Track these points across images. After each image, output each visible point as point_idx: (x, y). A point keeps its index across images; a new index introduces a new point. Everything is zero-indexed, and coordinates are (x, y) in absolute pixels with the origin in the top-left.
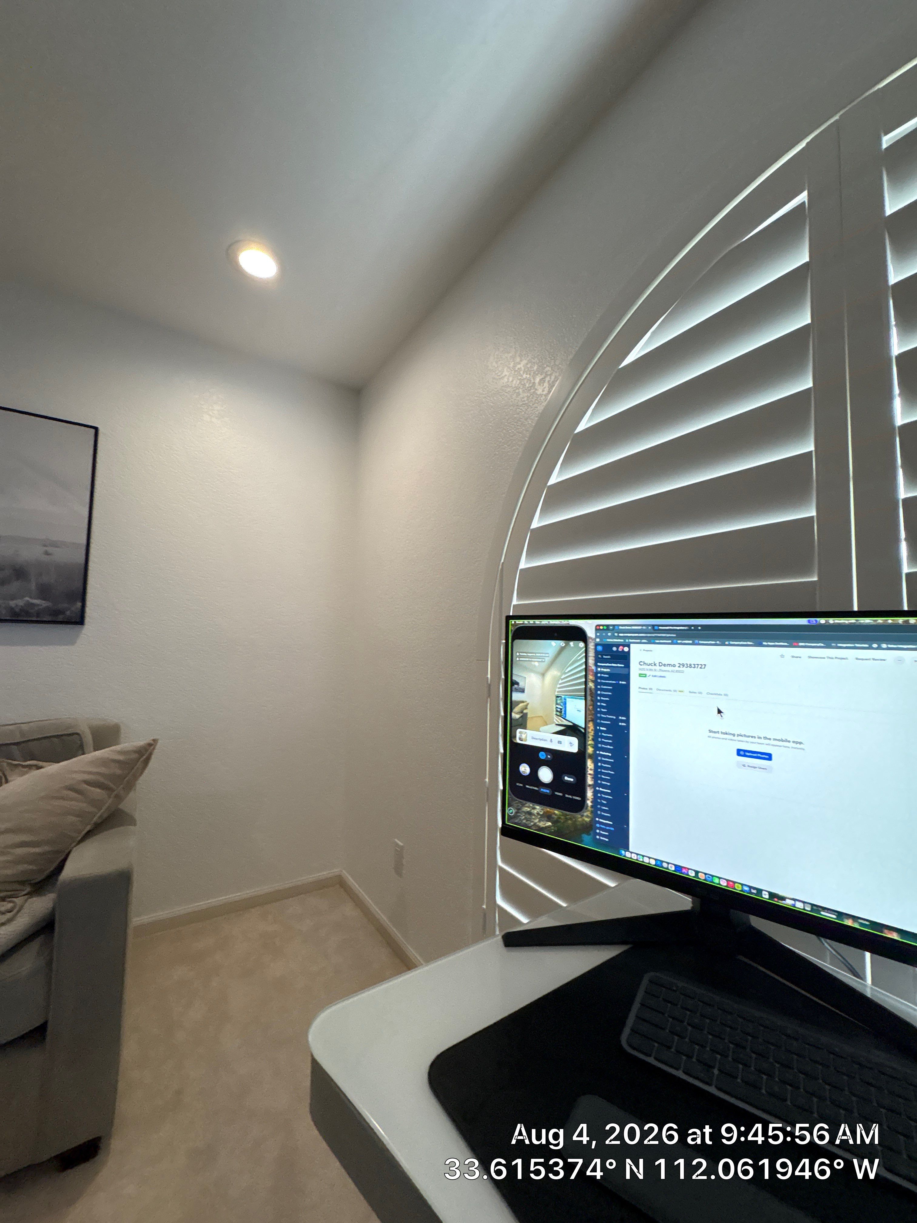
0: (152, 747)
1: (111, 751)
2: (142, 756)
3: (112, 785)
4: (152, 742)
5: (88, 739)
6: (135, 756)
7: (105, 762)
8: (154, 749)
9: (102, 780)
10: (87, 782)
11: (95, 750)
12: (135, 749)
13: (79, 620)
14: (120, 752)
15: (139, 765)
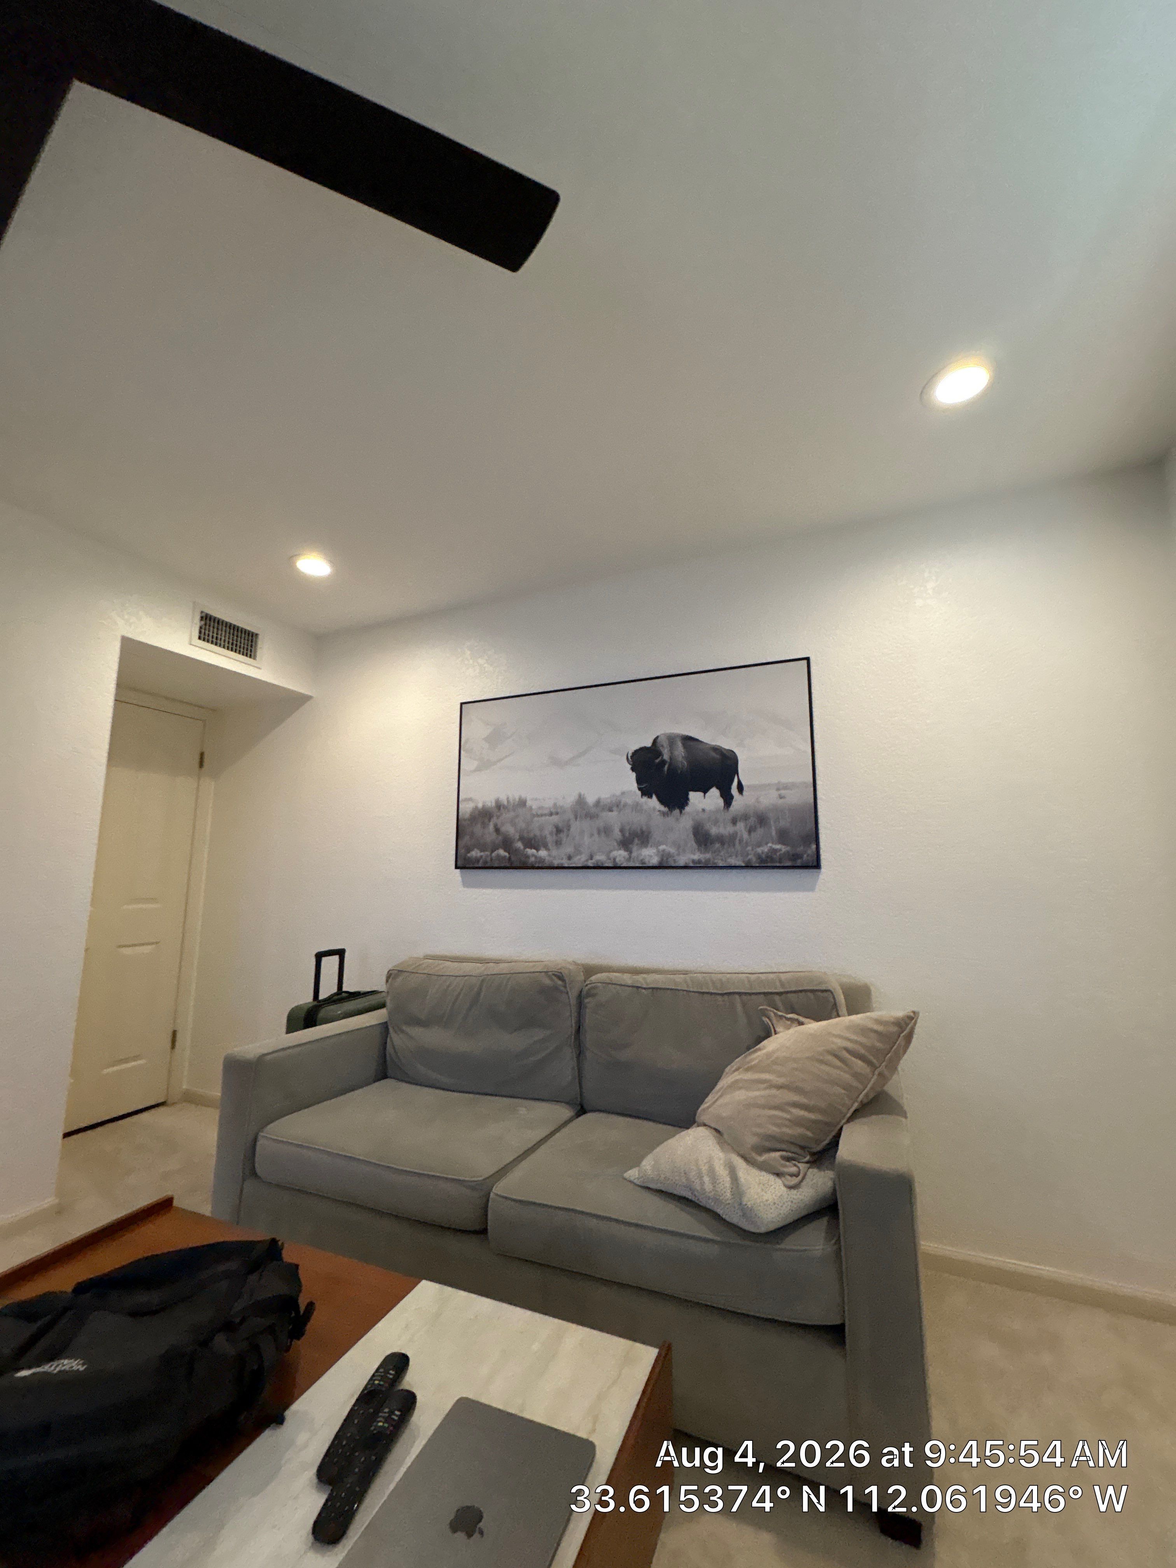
0: (913, 1021)
1: (867, 1017)
2: (902, 1032)
3: (875, 1061)
4: (912, 1014)
5: (841, 999)
6: (895, 1029)
7: (864, 1031)
8: (915, 1024)
9: (863, 1051)
10: (847, 1050)
11: (850, 1013)
12: (892, 1020)
13: (815, 864)
14: (878, 1021)
15: (901, 1041)
